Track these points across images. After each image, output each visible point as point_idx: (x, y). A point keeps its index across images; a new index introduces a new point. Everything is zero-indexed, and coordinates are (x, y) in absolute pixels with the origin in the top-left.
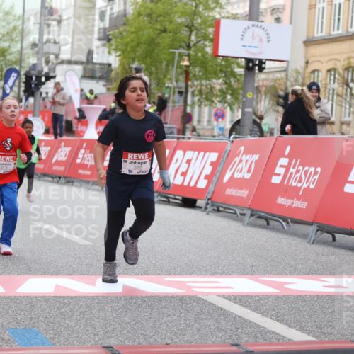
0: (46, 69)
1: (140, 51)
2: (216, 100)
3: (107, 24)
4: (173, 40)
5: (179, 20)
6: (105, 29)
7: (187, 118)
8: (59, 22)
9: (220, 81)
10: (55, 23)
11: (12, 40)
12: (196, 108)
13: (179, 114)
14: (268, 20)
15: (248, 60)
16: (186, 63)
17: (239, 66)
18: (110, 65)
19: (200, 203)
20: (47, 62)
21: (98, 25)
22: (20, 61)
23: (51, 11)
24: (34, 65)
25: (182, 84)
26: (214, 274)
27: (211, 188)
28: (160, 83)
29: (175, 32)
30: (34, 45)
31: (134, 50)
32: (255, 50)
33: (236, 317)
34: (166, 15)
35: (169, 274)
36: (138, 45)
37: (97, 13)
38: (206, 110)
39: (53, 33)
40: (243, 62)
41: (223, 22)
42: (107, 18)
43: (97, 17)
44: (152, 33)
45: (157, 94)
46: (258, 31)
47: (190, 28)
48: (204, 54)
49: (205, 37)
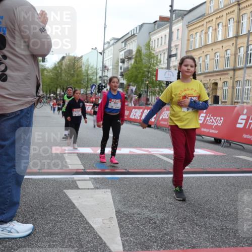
0: (104, 85)
1: (133, 79)
2: (157, 95)
3: (123, 71)
4: (142, 75)
5: (146, 69)
6: (122, 72)
7: (148, 100)
8: (108, 70)
9: (158, 88)
10: (106, 71)
11: (94, 76)
12: (150, 97)
13: (145, 99)
14: (173, 69)
15: (167, 82)
16: (147, 83)
17: (164, 84)
18: (123, 83)
19: (152, 126)
20: (104, 82)
21: (120, 71)
22: (96, 82)
23: (105, 67)
24: (100, 84)
25: (146, 89)
26: (157, 148)
27: (156, 121)
28: (139, 89)
29: (143, 73)
30: (100, 77)
31: (131, 79)
32: (168, 79)
33: (165, 161)
34: (140, 68)
35: (143, 147)
36: (132, 77)
37: (120, 67)
38: (153, 97)
39: (106, 73)
40: (165, 82)
41: (159, 70)
42: (123, 69)
43: (119, 69)
44: (137, 73)
45: (138, 92)
46: (170, 73)
47: (149, 72)
48: (153, 80)
49: (153, 75)
